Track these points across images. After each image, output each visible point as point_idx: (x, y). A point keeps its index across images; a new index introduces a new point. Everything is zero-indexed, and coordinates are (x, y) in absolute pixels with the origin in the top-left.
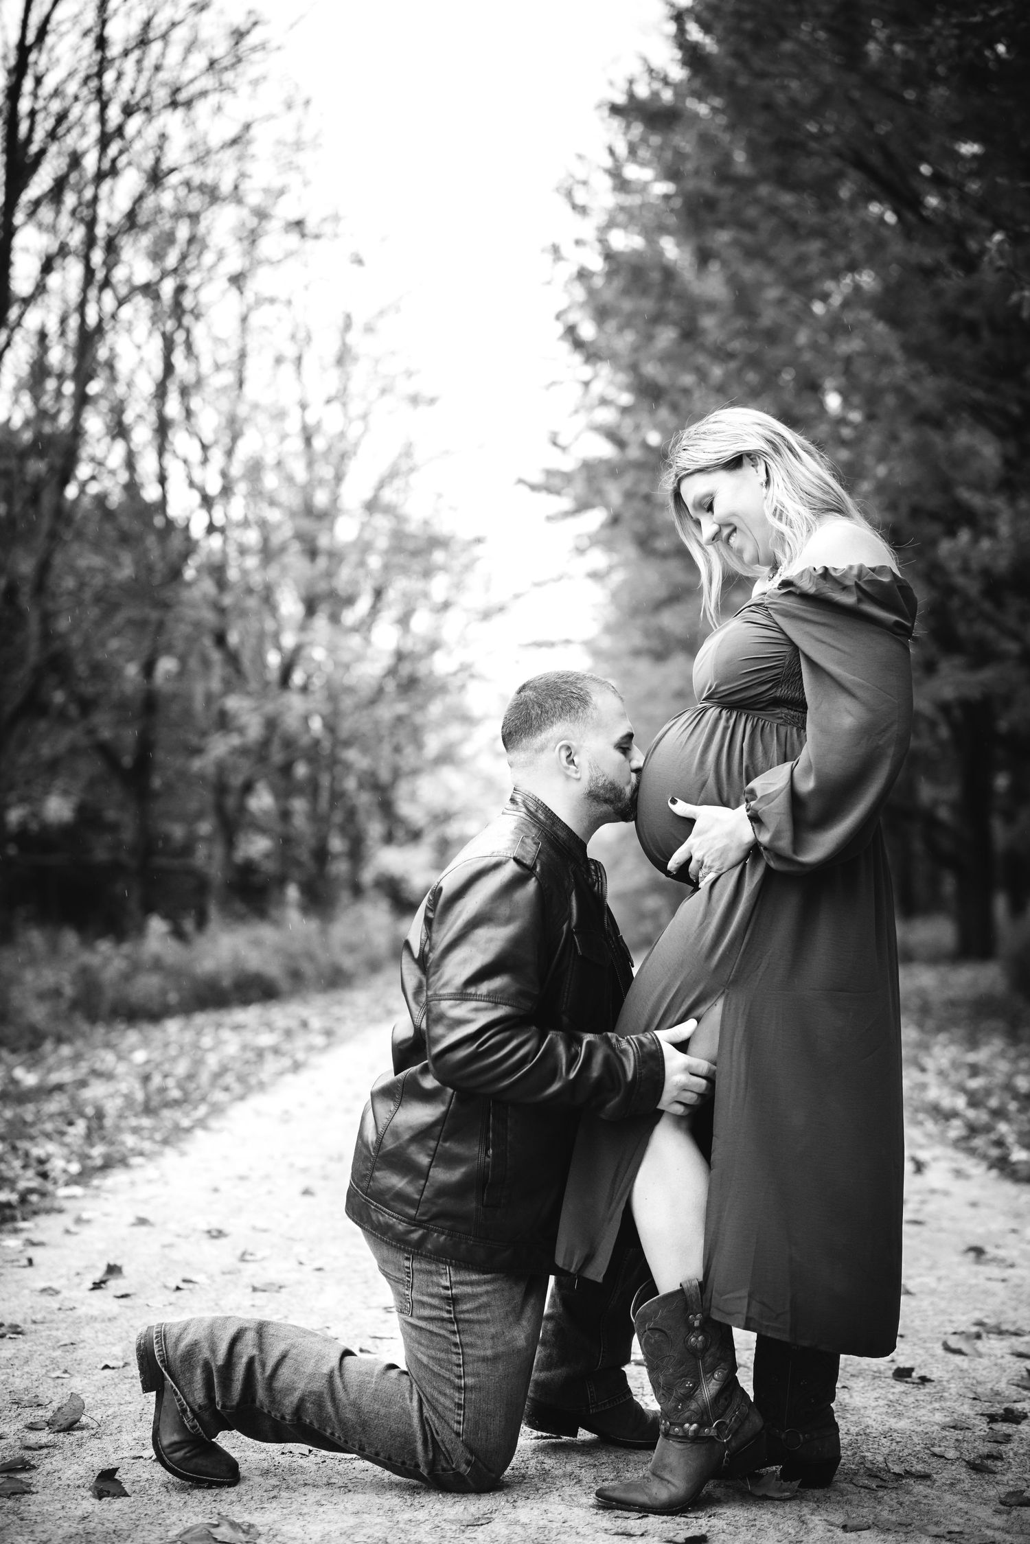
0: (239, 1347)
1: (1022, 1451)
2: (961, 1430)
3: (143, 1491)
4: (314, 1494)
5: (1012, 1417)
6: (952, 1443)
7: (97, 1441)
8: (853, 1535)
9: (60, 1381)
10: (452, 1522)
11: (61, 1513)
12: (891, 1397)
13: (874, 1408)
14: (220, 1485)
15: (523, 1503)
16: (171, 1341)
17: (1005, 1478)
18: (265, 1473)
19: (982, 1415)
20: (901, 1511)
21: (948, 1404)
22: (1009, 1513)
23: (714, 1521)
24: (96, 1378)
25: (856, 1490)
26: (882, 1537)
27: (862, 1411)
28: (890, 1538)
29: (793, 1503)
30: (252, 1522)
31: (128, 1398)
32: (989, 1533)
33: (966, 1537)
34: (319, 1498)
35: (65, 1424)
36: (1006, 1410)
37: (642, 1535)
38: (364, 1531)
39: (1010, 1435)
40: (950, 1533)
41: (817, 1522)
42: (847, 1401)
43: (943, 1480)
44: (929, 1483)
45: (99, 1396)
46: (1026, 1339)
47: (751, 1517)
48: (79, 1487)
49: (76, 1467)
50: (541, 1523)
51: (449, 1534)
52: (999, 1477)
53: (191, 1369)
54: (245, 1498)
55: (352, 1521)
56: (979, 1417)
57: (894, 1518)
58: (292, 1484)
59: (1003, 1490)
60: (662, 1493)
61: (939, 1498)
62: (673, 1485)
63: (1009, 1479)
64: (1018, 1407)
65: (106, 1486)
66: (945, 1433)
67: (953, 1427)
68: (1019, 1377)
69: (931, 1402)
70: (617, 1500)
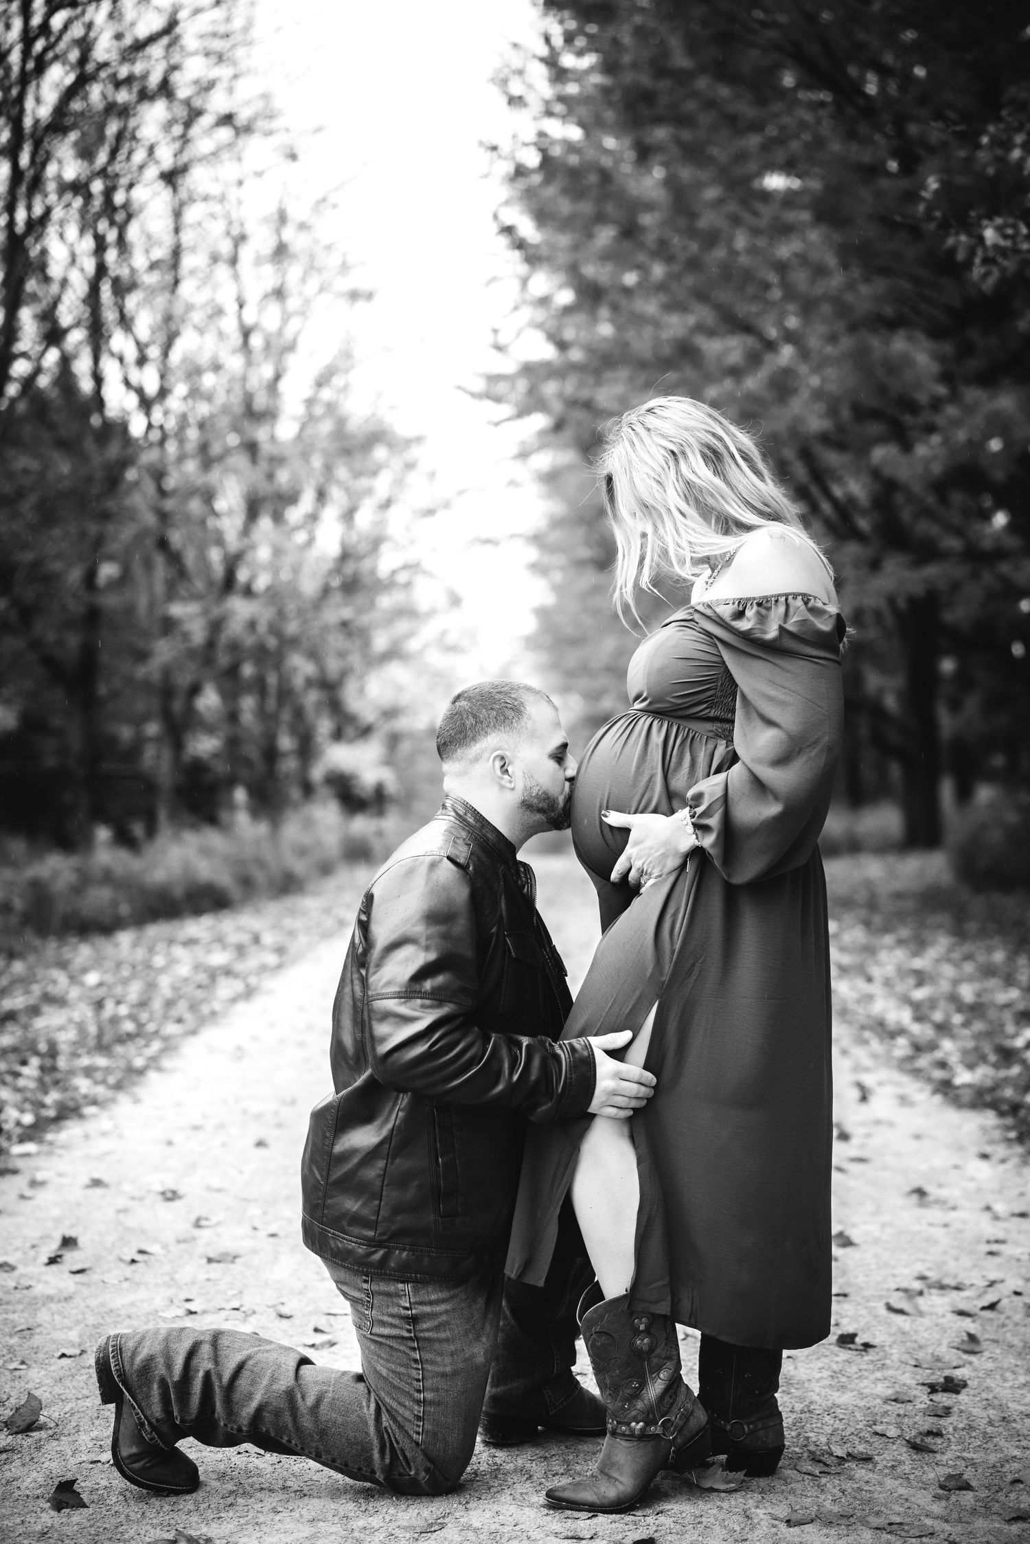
0: (195, 1362)
1: (961, 1426)
2: (903, 1402)
3: (102, 1500)
4: (270, 1500)
5: (952, 1386)
6: (892, 1419)
7: (55, 1443)
8: (796, 1530)
9: (17, 1373)
10: (405, 1528)
11: (21, 1529)
12: (835, 1367)
13: (818, 1380)
14: (177, 1493)
15: (475, 1505)
16: (127, 1355)
17: (945, 1458)
18: (222, 1476)
19: (923, 1384)
20: (843, 1500)
21: (890, 1372)
22: (948, 1499)
23: (662, 1519)
24: (53, 1368)
25: (799, 1477)
26: (825, 1531)
27: (806, 1385)
28: (833, 1532)
29: (738, 1495)
30: (209, 1535)
31: (85, 1392)
32: (928, 1522)
33: (906, 1528)
34: (274, 1504)
35: (23, 1425)
36: (947, 1378)
37: (592, 1538)
39: (950, 1408)
40: (891, 1524)
41: (762, 1516)
42: (792, 1373)
43: (885, 1462)
44: (870, 1466)
45: (57, 1390)
46: (966, 1293)
47: (698, 1513)
48: (38, 1497)
49: (34, 1474)
50: (493, 1527)
52: (938, 1456)
53: (148, 1384)
54: (202, 1506)
55: (307, 1531)
56: (920, 1387)
57: (836, 1509)
58: (249, 1489)
59: (943, 1471)
60: (610, 1492)
61: (880, 1484)
62: (621, 1482)
63: (948, 1459)
64: (958, 1374)
65: (65, 1497)
66: (887, 1407)
67: (895, 1400)
68: (959, 1340)
69: (873, 1372)
70: (567, 1501)
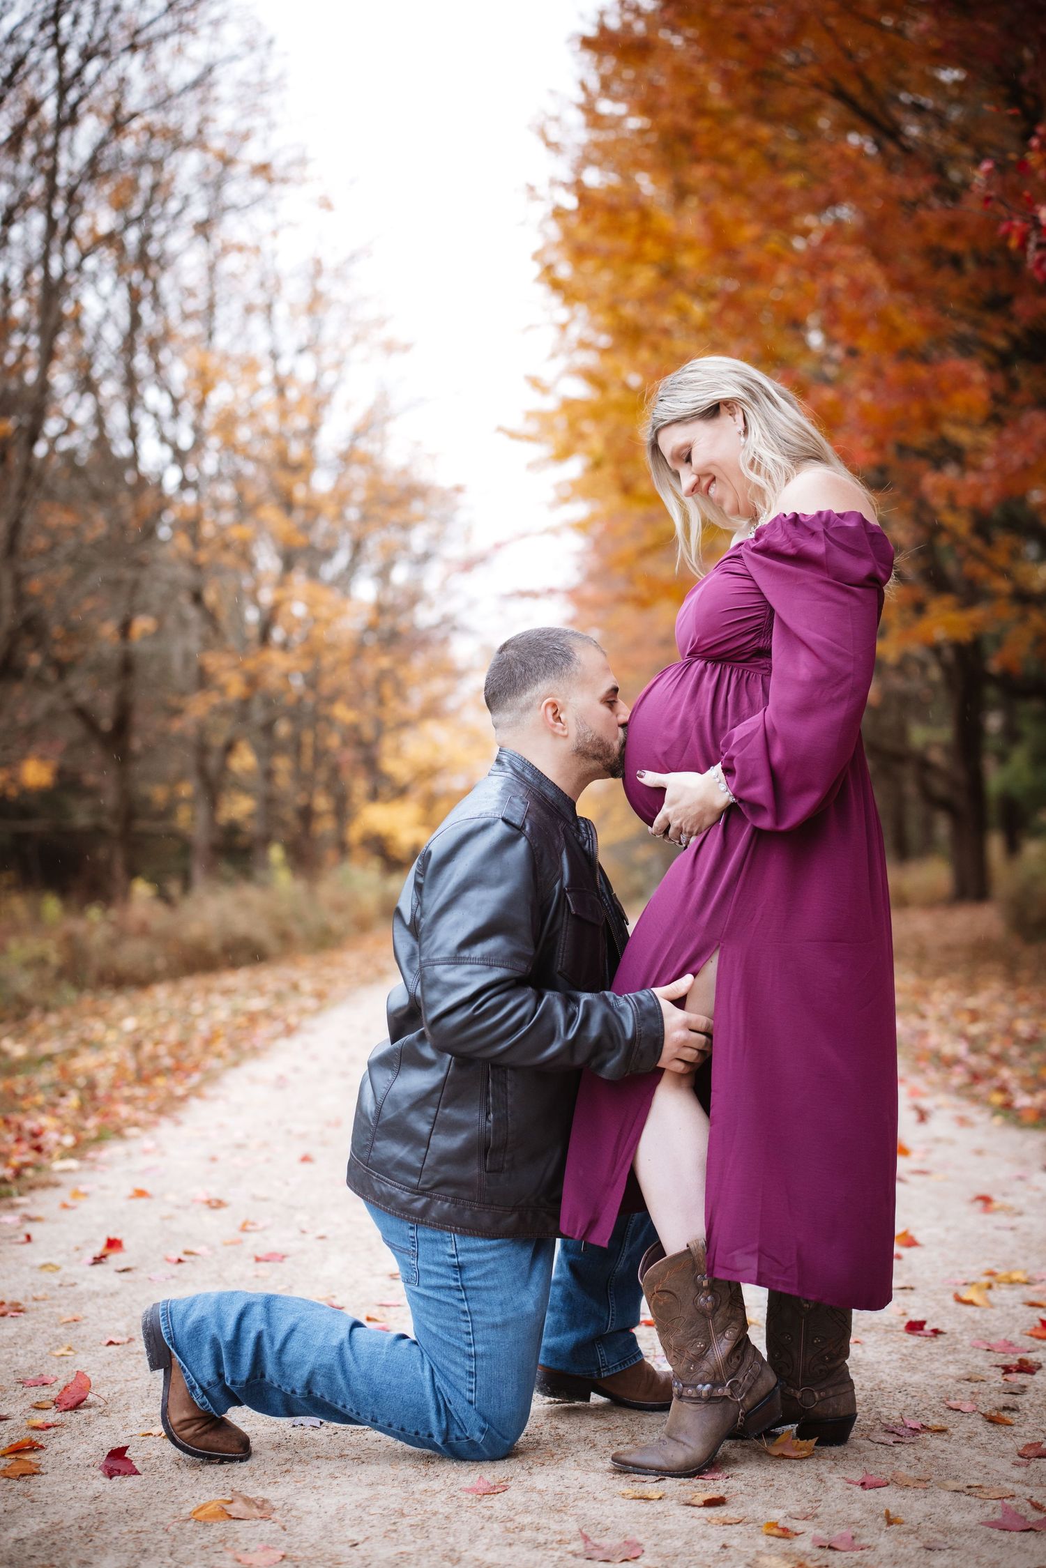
0: (246, 1323)
1: (1038, 1402)
2: (976, 1382)
3: (154, 1469)
4: (327, 1467)
5: (1025, 1367)
6: (967, 1396)
7: (105, 1419)
8: (871, 1492)
9: (64, 1359)
10: (467, 1491)
11: (72, 1494)
12: (904, 1351)
13: (888, 1362)
14: (232, 1460)
15: (539, 1469)
16: (177, 1319)
17: (1022, 1430)
18: (277, 1447)
19: (997, 1366)
20: (919, 1466)
21: (962, 1356)
22: (1028, 1466)
23: (731, 1482)
24: (101, 1354)
25: (873, 1446)
26: (901, 1493)
27: (876, 1366)
28: (910, 1494)
29: (810, 1462)
30: (265, 1497)
31: (134, 1374)
32: (1009, 1486)
33: (986, 1491)
34: (332, 1470)
35: (72, 1402)
36: (1021, 1361)
37: (660, 1498)
38: (380, 1503)
39: (1025, 1387)
40: (969, 1487)
41: (836, 1480)
42: (860, 1356)
43: (960, 1434)
44: (946, 1437)
45: (105, 1373)
46: (1038, 1287)
47: (769, 1477)
48: (88, 1466)
49: (85, 1446)
50: (558, 1489)
51: (466, 1503)
52: (1016, 1429)
53: (199, 1345)
54: (258, 1473)
55: (367, 1493)
56: (994, 1369)
57: (912, 1474)
58: (304, 1457)
59: (1021, 1442)
60: (678, 1455)
61: (957, 1452)
62: (689, 1446)
63: (1026, 1431)
64: (1032, 1357)
65: (117, 1464)
66: (960, 1386)
67: (968, 1380)
68: (1032, 1327)
69: (944, 1355)
70: (634, 1465)
